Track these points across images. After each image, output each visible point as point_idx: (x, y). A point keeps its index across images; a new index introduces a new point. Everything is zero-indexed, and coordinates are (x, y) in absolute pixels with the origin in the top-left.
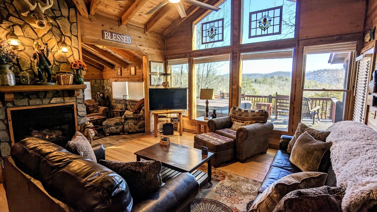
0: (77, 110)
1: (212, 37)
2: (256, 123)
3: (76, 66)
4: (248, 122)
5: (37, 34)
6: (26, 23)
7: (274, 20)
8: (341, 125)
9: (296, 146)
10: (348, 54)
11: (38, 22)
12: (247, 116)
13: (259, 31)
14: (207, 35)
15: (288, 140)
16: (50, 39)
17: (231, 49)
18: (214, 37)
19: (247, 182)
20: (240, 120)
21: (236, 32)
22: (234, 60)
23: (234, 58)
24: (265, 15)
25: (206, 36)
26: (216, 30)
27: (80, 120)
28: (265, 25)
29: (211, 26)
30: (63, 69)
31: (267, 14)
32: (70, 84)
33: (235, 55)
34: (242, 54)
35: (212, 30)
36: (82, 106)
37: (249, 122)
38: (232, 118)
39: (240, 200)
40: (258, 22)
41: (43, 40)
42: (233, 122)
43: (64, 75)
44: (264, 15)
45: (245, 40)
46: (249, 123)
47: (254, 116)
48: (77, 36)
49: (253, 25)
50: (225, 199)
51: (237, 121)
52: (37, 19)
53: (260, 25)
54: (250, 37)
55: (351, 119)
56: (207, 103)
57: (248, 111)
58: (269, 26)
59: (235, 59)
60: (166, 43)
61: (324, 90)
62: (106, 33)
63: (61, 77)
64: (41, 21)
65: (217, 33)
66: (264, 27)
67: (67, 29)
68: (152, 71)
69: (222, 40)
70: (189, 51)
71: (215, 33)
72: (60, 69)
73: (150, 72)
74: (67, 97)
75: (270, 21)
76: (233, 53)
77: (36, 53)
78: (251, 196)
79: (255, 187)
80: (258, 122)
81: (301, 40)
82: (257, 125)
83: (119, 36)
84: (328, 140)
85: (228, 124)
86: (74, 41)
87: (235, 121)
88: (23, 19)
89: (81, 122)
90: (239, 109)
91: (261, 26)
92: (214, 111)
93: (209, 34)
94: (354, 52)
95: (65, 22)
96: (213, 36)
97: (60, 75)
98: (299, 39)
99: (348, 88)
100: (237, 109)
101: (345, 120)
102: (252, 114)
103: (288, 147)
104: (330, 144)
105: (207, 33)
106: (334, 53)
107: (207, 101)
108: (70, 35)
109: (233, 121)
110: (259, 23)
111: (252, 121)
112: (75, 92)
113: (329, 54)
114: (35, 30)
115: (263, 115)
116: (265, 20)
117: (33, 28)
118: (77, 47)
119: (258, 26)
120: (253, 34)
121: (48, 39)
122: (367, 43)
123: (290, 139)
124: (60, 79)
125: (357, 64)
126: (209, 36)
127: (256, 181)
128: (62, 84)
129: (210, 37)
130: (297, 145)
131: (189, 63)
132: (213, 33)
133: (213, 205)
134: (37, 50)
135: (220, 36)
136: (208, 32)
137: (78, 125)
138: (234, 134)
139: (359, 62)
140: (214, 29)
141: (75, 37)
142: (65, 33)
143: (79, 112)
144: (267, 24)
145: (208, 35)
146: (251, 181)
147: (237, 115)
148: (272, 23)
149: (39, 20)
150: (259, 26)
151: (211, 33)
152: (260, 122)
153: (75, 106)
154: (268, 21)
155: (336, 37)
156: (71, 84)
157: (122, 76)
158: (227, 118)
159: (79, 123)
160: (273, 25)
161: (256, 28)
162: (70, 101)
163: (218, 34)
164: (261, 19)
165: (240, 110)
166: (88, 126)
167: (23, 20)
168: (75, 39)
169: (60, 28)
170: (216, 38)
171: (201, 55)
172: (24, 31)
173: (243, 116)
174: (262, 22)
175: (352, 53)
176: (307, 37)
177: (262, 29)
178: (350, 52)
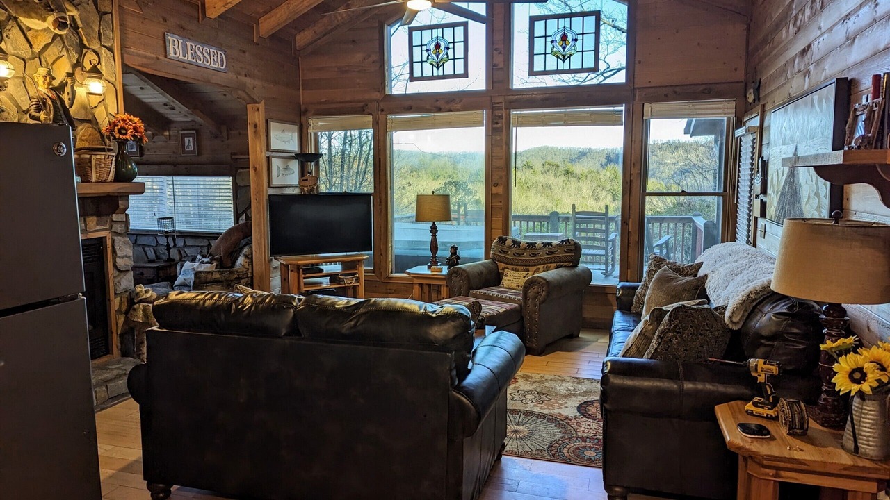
0: (114, 251)
1: (438, 65)
2: (557, 267)
3: (124, 132)
4: (539, 269)
5: (31, 46)
6: (10, 17)
7: (583, 40)
8: (718, 250)
9: (651, 292)
10: (723, 120)
11: (56, 17)
12: (535, 255)
13: (552, 63)
14: (425, 59)
15: (631, 291)
16: (58, 58)
17: (489, 98)
18: (443, 65)
19: (563, 381)
20: (520, 265)
21: (499, 60)
22: (494, 126)
23: (495, 121)
24: (564, 27)
25: (422, 62)
26: (448, 48)
27: (119, 282)
28: (564, 48)
29: (435, 36)
30: (83, 138)
31: (568, 25)
32: (109, 180)
33: (497, 113)
34: (514, 112)
35: (438, 46)
36: (125, 243)
37: (541, 267)
38: (499, 263)
39: (562, 404)
40: (549, 39)
41: (43, 60)
42: (502, 271)
43: (99, 157)
44: (561, 26)
45: (521, 79)
46: (541, 270)
47: (552, 253)
48: (111, 50)
49: (539, 45)
50: (534, 406)
51: (512, 270)
52: (52, 10)
53: (554, 47)
54: (532, 73)
55: (734, 239)
56: (434, 230)
57: (536, 243)
58: (573, 52)
59: (497, 123)
60: (303, 70)
61: (684, 193)
62: (174, 41)
63: (93, 161)
64: (63, 15)
65: (451, 56)
66: (563, 53)
67: (93, 30)
68: (274, 146)
69: (465, 75)
70: (376, 95)
71: (446, 56)
72: (78, 138)
73: (268, 150)
74: (92, 215)
75: (576, 40)
76: (493, 109)
77: (47, 97)
78: (579, 397)
79: (580, 386)
80: (561, 267)
81: (638, 88)
82: (563, 273)
83: (201, 48)
84: (701, 273)
85: (492, 278)
86: (106, 62)
87: (508, 268)
88: (6, 6)
89: (122, 288)
90: (513, 241)
91: (555, 49)
92: (454, 248)
93: (430, 57)
94: (731, 118)
95: (89, 12)
96: (441, 63)
97: (88, 156)
98: (636, 86)
99: (725, 190)
100: (509, 242)
101: (723, 241)
102: (547, 250)
103: (635, 300)
104: (705, 277)
105: (425, 54)
106: (694, 119)
107: (434, 224)
108: (99, 46)
109: (503, 269)
110: (552, 42)
111: (549, 265)
112: (120, 202)
113: (686, 120)
114: (29, 34)
115: (571, 251)
116: (564, 38)
117: (24, 28)
118: (113, 80)
119: (549, 50)
120: (538, 66)
121: (54, 58)
122: (750, 104)
123: (635, 288)
124: (91, 167)
125: (738, 142)
126: (429, 61)
127: (577, 378)
128: (94, 179)
129: (432, 64)
130: (653, 289)
131: (373, 127)
132: (441, 55)
133: (519, 415)
134: (47, 90)
135: (460, 63)
136: (427, 50)
137: (115, 294)
138: (516, 294)
139: (741, 139)
140: (443, 46)
141: (108, 52)
142: (88, 41)
143: (119, 257)
144: (568, 47)
145: (428, 59)
146: (568, 379)
147: (510, 255)
148: (579, 44)
149: (59, 12)
150: (552, 50)
151: (434, 56)
152: (565, 266)
153: (109, 242)
154: (570, 41)
155: (702, 88)
156: (111, 182)
157: (144, 158)
158: (489, 263)
159: (118, 289)
160: (582, 51)
161: (545, 54)
162: (98, 228)
163: (454, 59)
164: (555, 34)
165: (516, 243)
166: (144, 297)
167: (6, 10)
168: (108, 57)
169: (78, 28)
170: (448, 68)
171: (409, 109)
172: (7, 36)
173: (526, 256)
174: (558, 42)
175: (729, 120)
176: (650, 82)
177: (558, 58)
178: (726, 118)
